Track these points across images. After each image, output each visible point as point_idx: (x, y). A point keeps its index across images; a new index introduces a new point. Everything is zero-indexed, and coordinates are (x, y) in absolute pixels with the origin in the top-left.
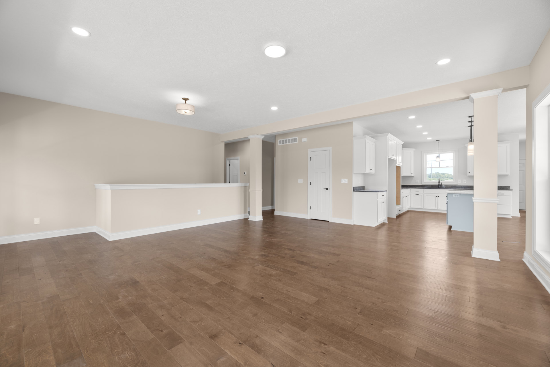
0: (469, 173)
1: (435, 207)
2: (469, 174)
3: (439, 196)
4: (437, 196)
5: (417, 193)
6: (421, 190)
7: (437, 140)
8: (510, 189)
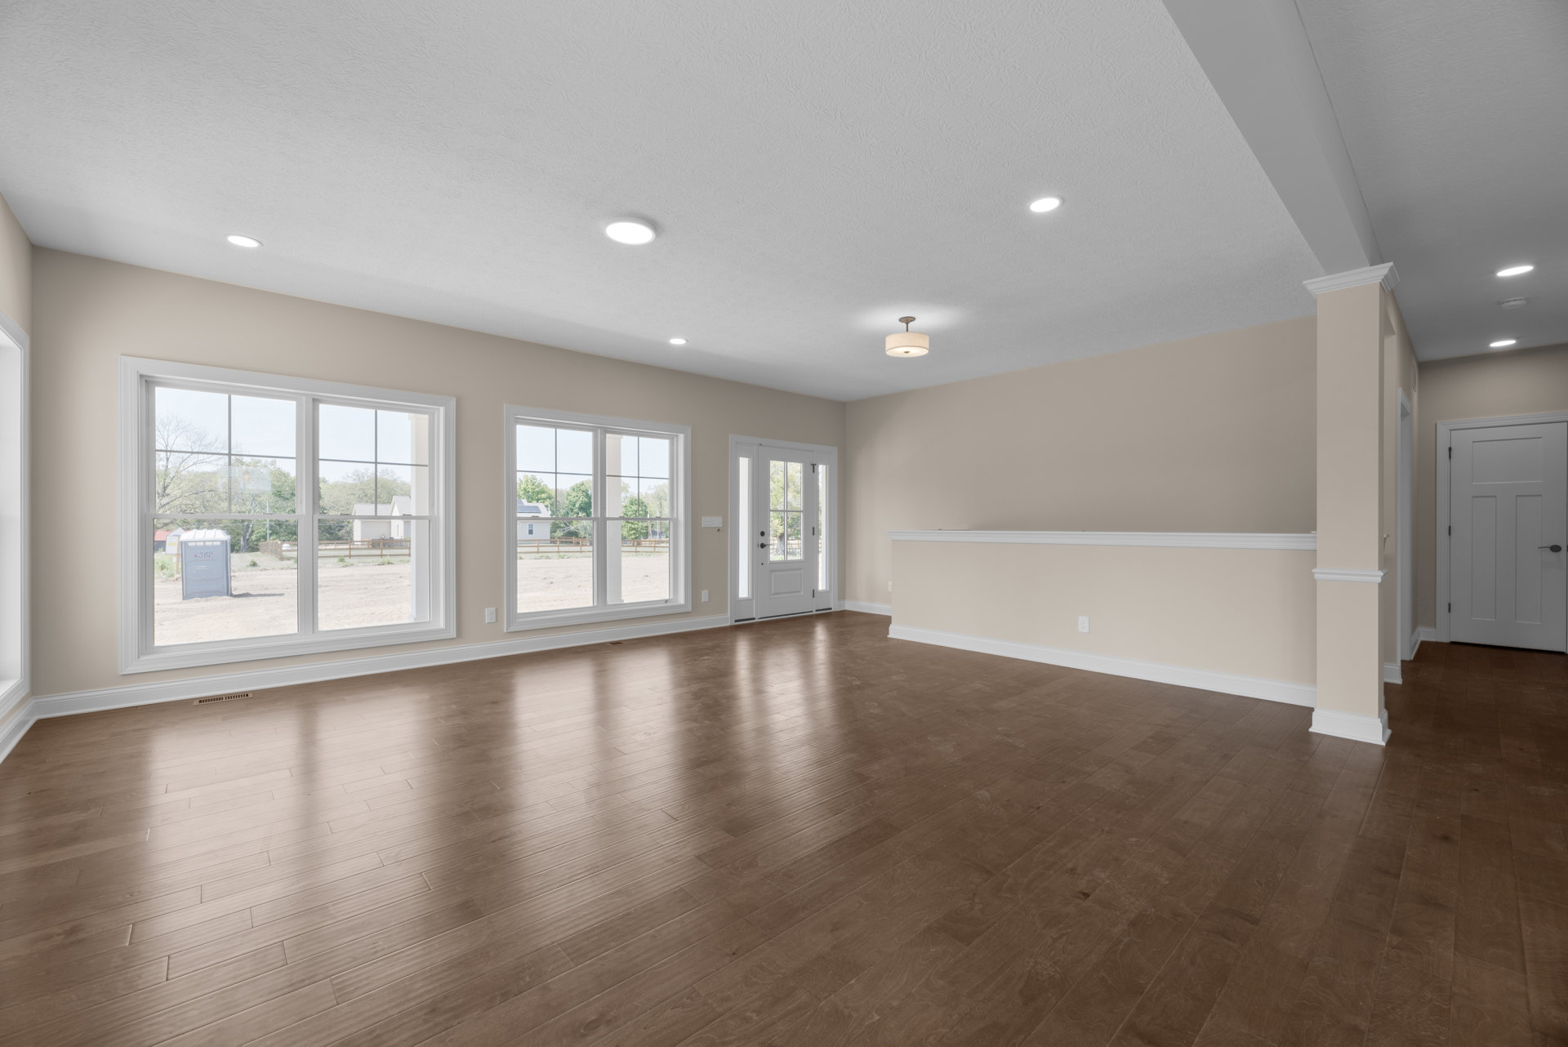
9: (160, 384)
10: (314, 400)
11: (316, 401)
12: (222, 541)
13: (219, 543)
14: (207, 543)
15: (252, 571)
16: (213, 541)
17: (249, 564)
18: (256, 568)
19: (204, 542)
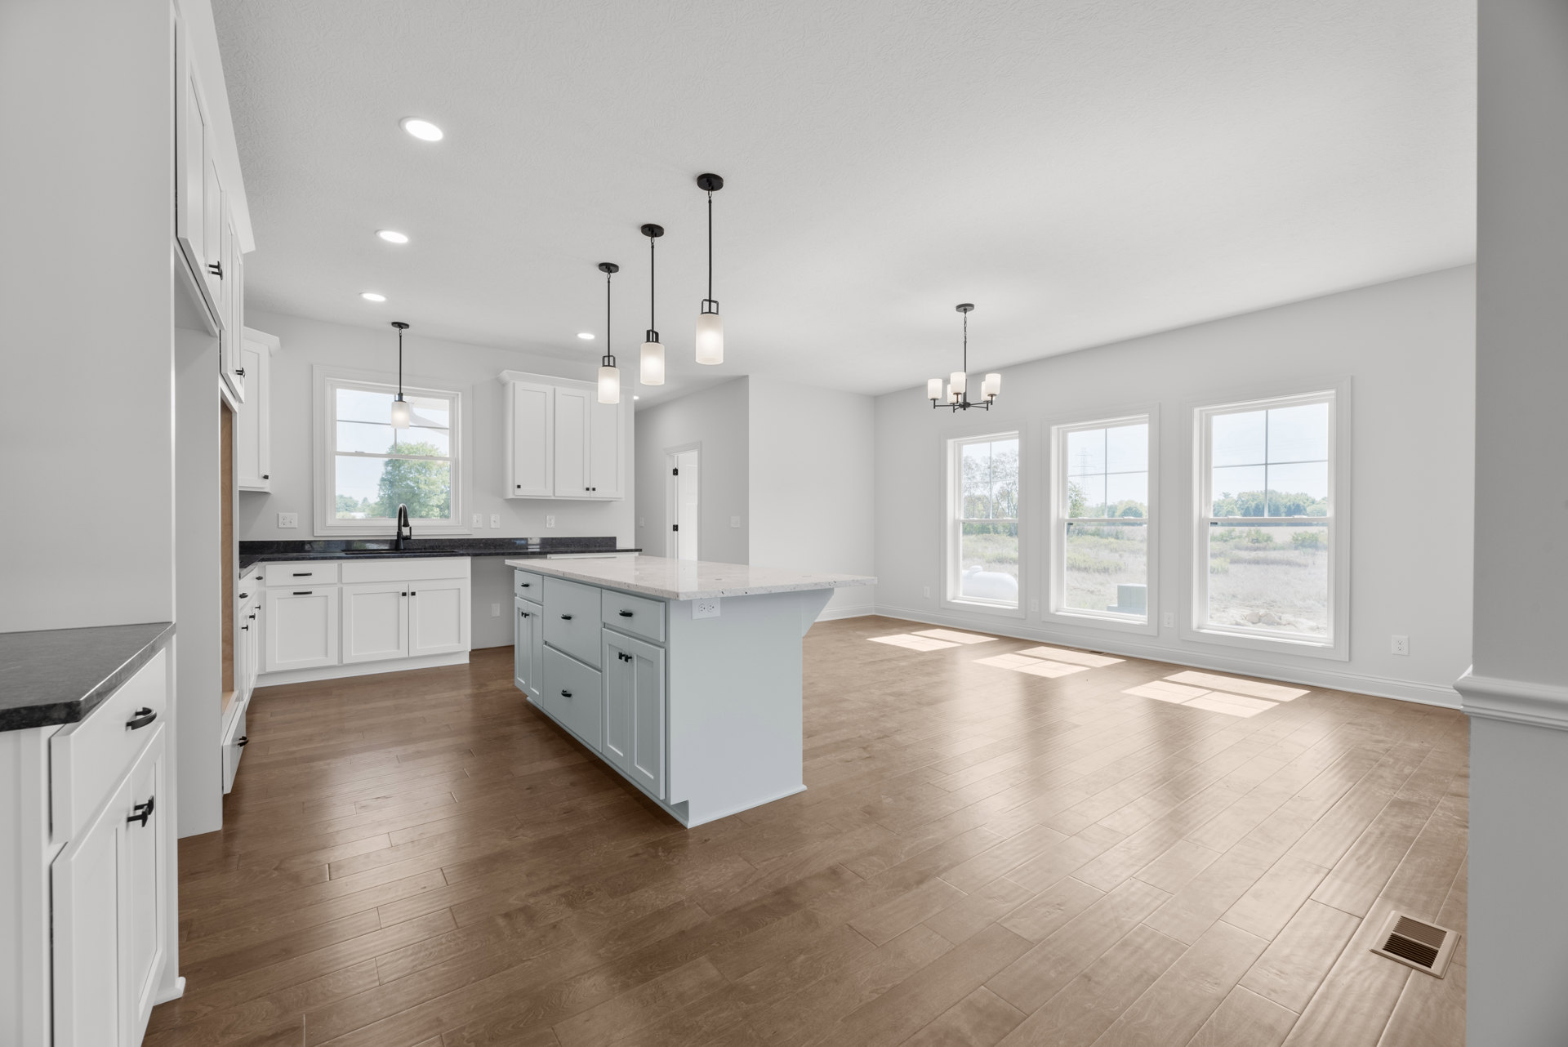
0: (519, 487)
1: (398, 648)
2: (518, 492)
3: (413, 594)
4: (404, 594)
5: (302, 584)
6: (323, 571)
7: (394, 324)
8: (617, 548)
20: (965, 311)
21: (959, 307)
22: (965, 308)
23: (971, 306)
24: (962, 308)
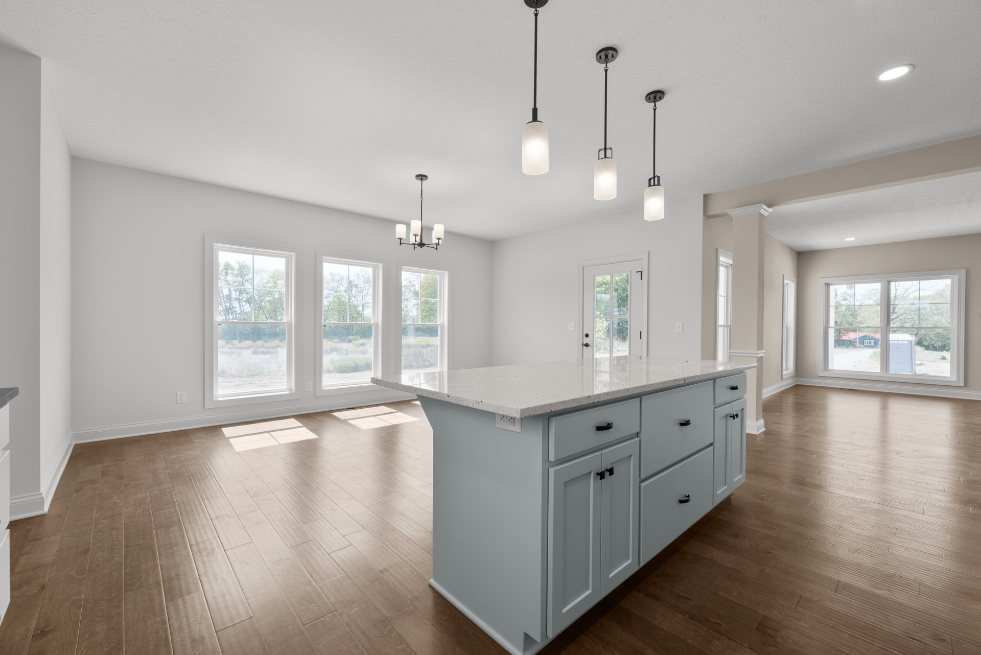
9: (831, 285)
10: (888, 281)
11: (889, 282)
12: (909, 341)
13: (907, 342)
14: (900, 342)
15: (941, 362)
16: (903, 341)
17: (940, 358)
18: (945, 361)
19: (898, 341)
20: (422, 179)
21: (417, 176)
22: (422, 177)
23: (426, 177)
24: (420, 177)
